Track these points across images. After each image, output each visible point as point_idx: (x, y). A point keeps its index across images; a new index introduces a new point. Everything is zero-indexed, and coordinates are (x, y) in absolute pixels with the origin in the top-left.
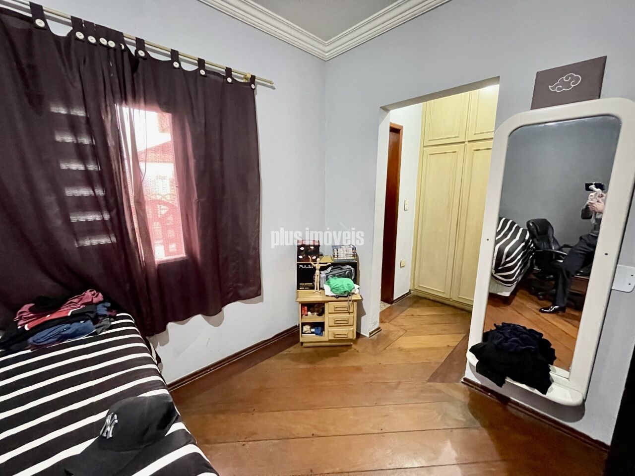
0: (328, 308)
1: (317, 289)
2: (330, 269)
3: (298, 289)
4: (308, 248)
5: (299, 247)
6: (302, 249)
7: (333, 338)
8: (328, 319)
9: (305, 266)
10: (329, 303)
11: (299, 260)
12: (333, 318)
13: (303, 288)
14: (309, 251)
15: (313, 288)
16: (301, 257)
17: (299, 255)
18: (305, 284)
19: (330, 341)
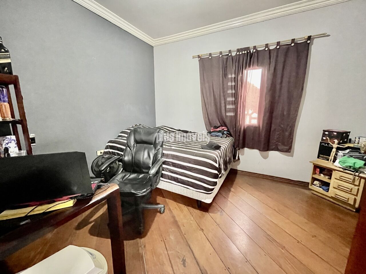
0: (335, 174)
1: (331, 161)
2: (348, 151)
3: (318, 157)
4: (331, 133)
5: (324, 131)
6: (327, 133)
7: (334, 196)
8: (333, 182)
9: (326, 145)
10: (336, 171)
11: (322, 139)
12: (337, 183)
13: (322, 158)
14: (332, 135)
15: (328, 160)
16: (324, 138)
17: (323, 136)
18: (324, 156)
19: (332, 198)
